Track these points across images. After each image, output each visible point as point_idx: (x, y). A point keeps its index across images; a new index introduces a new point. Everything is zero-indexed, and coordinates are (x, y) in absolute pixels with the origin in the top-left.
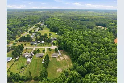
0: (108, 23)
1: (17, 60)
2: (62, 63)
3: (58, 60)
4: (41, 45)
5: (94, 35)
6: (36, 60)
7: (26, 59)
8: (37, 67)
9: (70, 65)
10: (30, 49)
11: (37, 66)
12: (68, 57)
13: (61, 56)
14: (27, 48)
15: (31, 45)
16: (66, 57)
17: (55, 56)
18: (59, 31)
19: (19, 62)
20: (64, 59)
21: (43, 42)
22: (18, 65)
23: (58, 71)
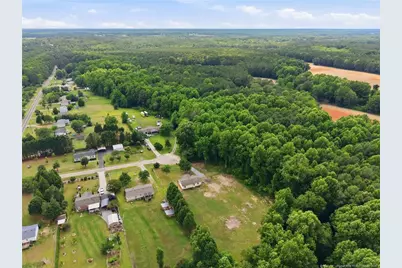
0: (280, 68)
1: (65, 229)
2: (225, 201)
3: (207, 195)
4: (119, 159)
5: (273, 103)
6: (138, 210)
7: (96, 218)
8: (158, 235)
9: (251, 202)
10: (85, 179)
11: (155, 230)
12: (231, 180)
13: (209, 182)
14: (73, 180)
15: (79, 164)
16: (225, 181)
17: (191, 186)
18: (155, 104)
19: (78, 234)
20: (224, 188)
21: (118, 147)
22: (79, 245)
23: (230, 227)
